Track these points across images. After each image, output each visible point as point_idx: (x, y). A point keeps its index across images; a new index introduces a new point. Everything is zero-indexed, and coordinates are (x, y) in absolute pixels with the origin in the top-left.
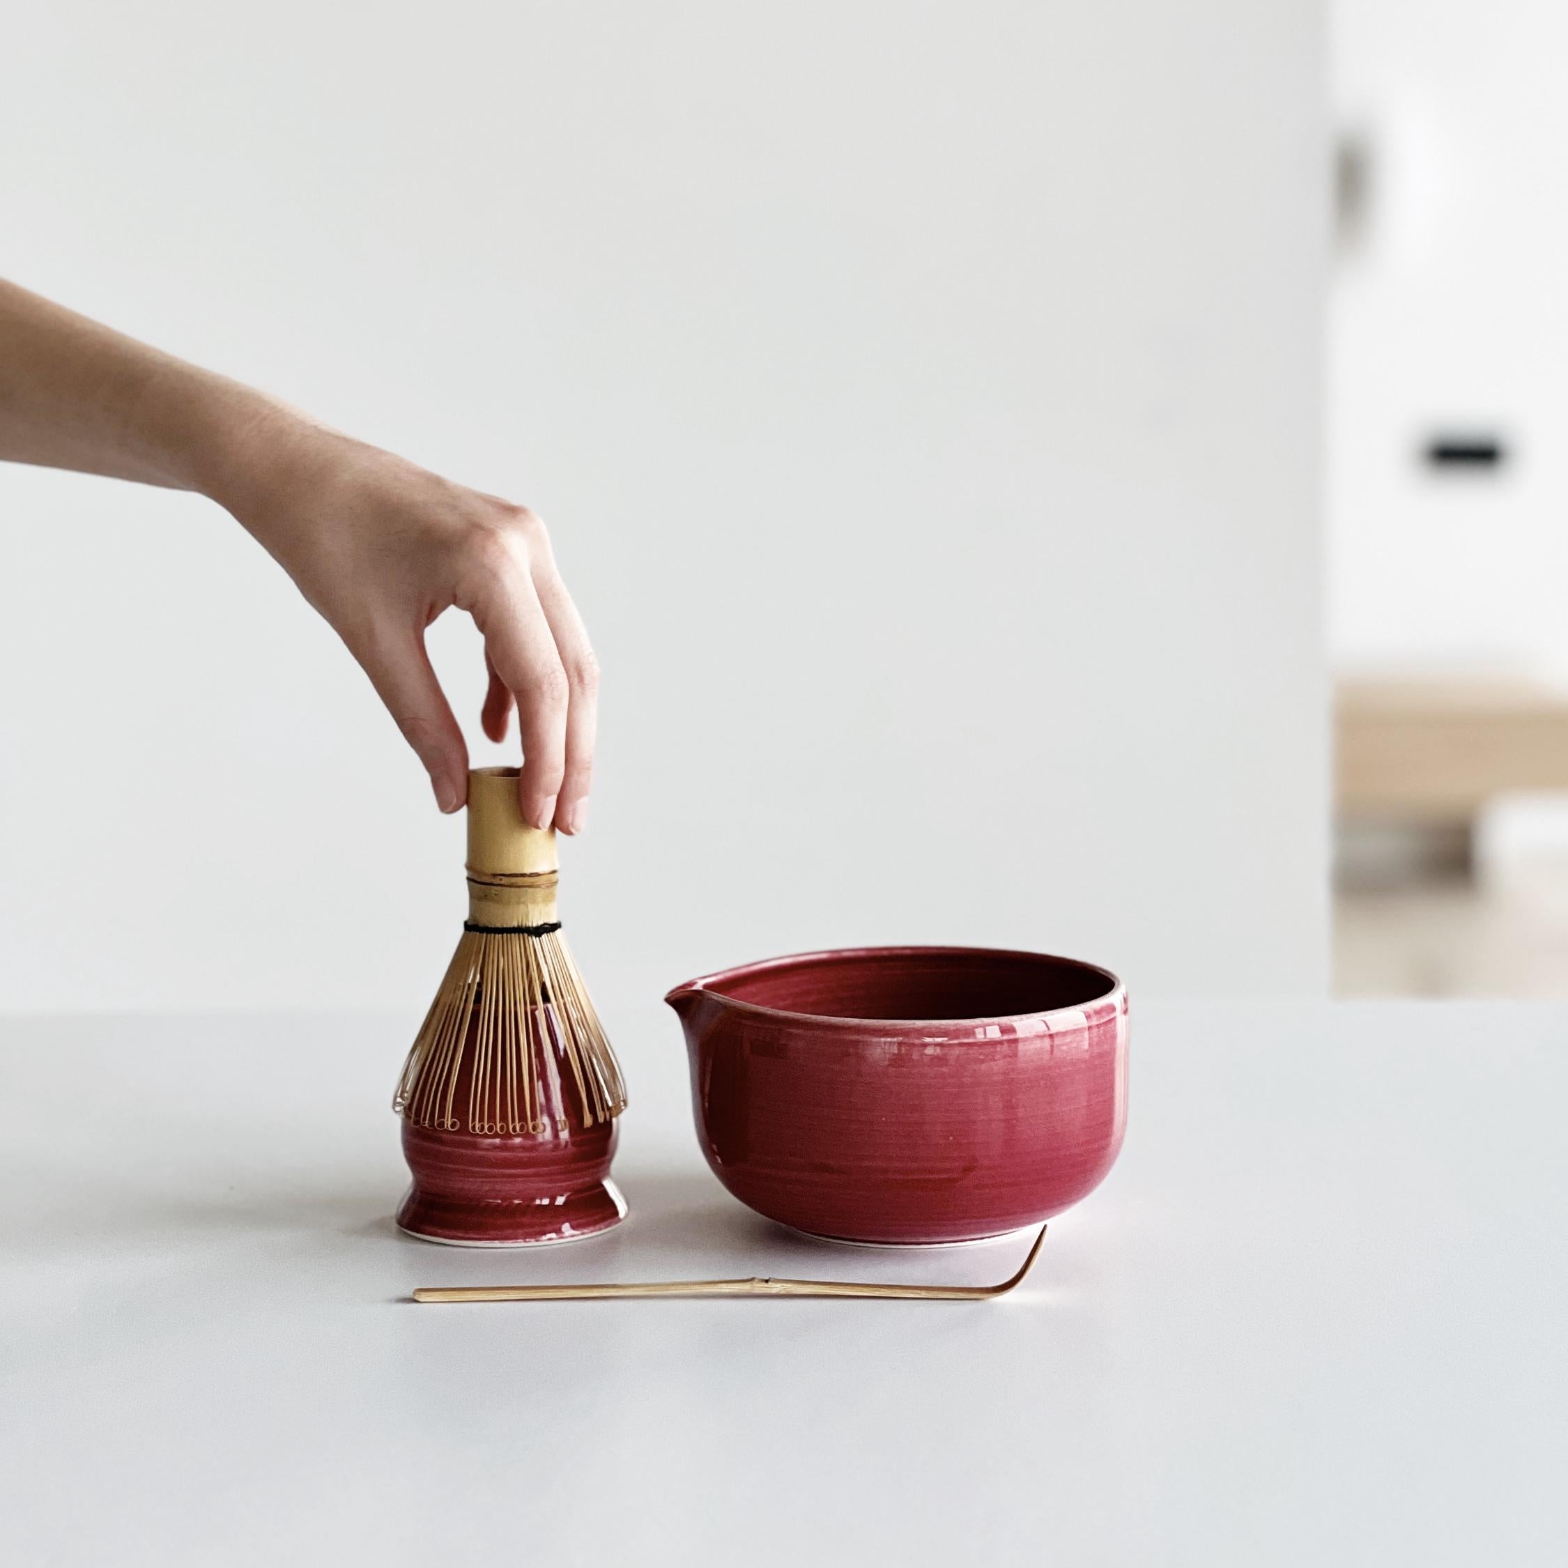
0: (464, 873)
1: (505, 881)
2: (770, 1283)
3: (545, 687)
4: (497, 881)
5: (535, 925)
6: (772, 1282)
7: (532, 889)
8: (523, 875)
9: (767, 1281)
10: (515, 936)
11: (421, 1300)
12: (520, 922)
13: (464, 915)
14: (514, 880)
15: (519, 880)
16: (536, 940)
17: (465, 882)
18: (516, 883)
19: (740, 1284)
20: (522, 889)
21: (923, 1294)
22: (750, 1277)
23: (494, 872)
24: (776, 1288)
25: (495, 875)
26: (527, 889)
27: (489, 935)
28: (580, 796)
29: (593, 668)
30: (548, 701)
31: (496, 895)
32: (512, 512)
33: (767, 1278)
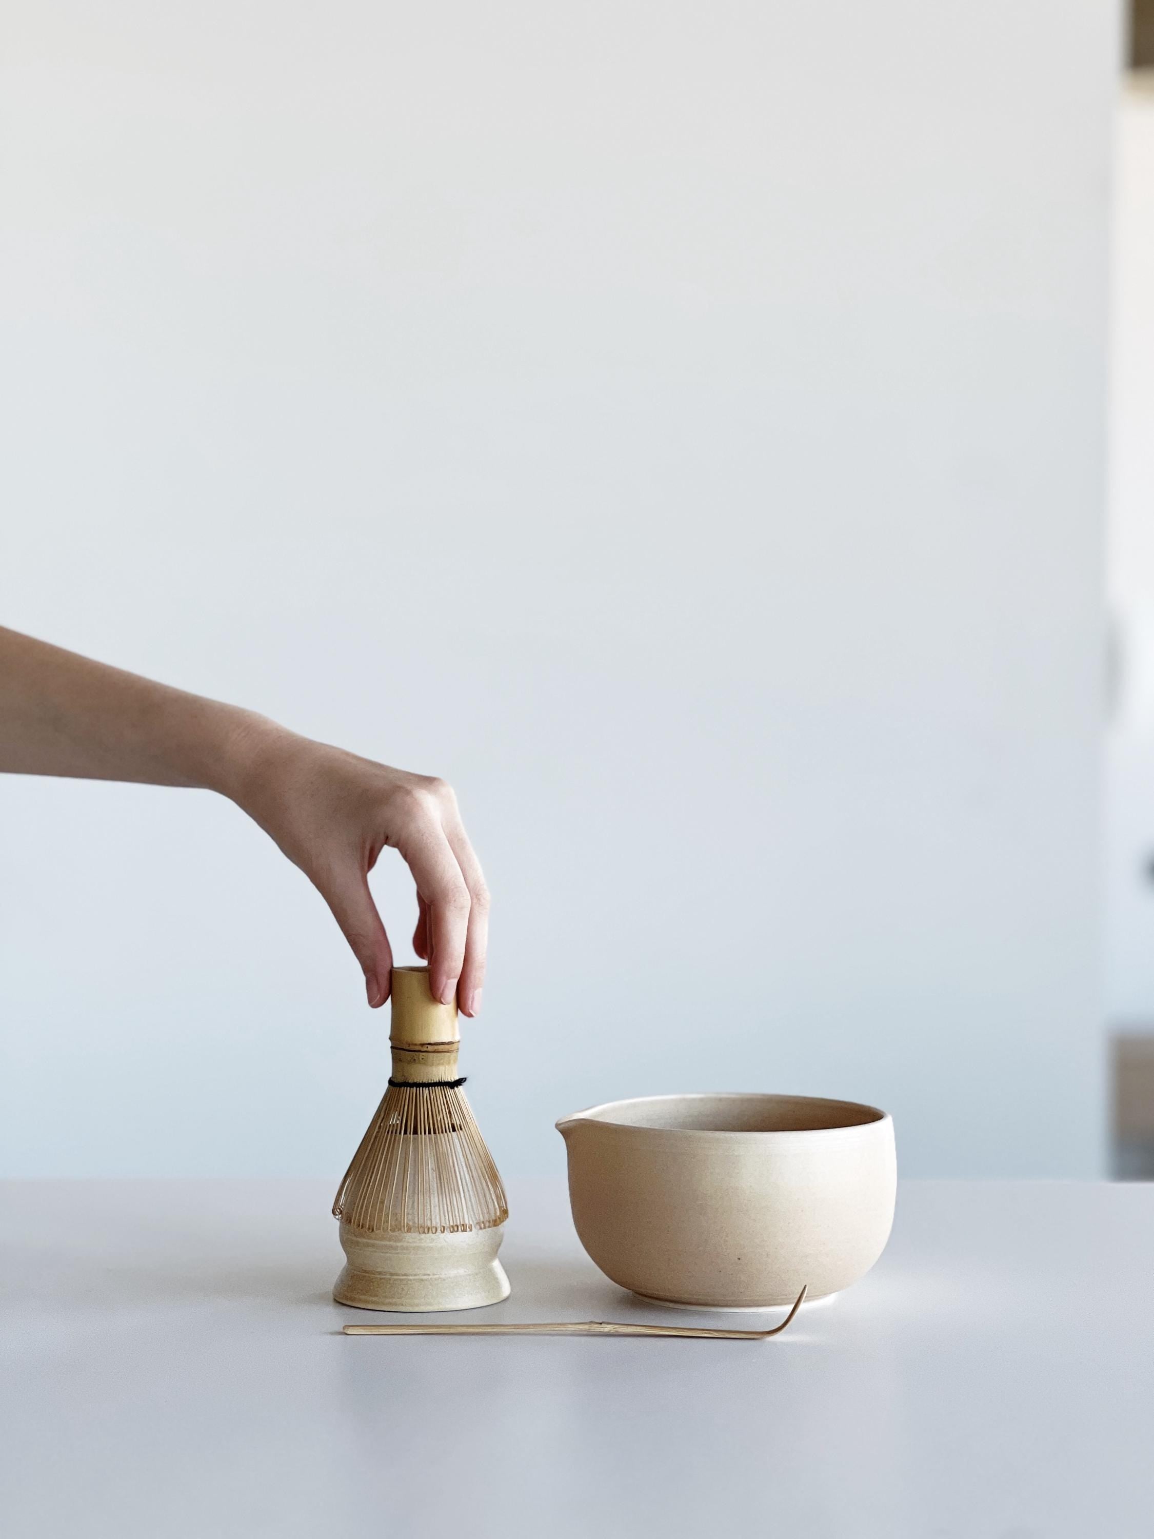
0: (389, 1044)
1: (430, 1048)
2: (603, 1324)
4: (424, 1049)
5: (453, 1080)
7: (448, 1054)
8: (443, 1044)
9: (601, 1324)
10: (438, 1089)
12: (440, 1078)
13: (389, 1074)
14: (436, 1047)
15: (441, 1048)
16: (452, 1091)
17: (390, 1050)
18: (438, 1049)
20: (443, 1054)
21: (715, 1334)
23: (422, 1043)
25: (422, 1045)
26: (445, 1053)
27: (412, 1089)
28: (475, 988)
29: (487, 896)
31: (422, 1059)
33: (601, 1322)
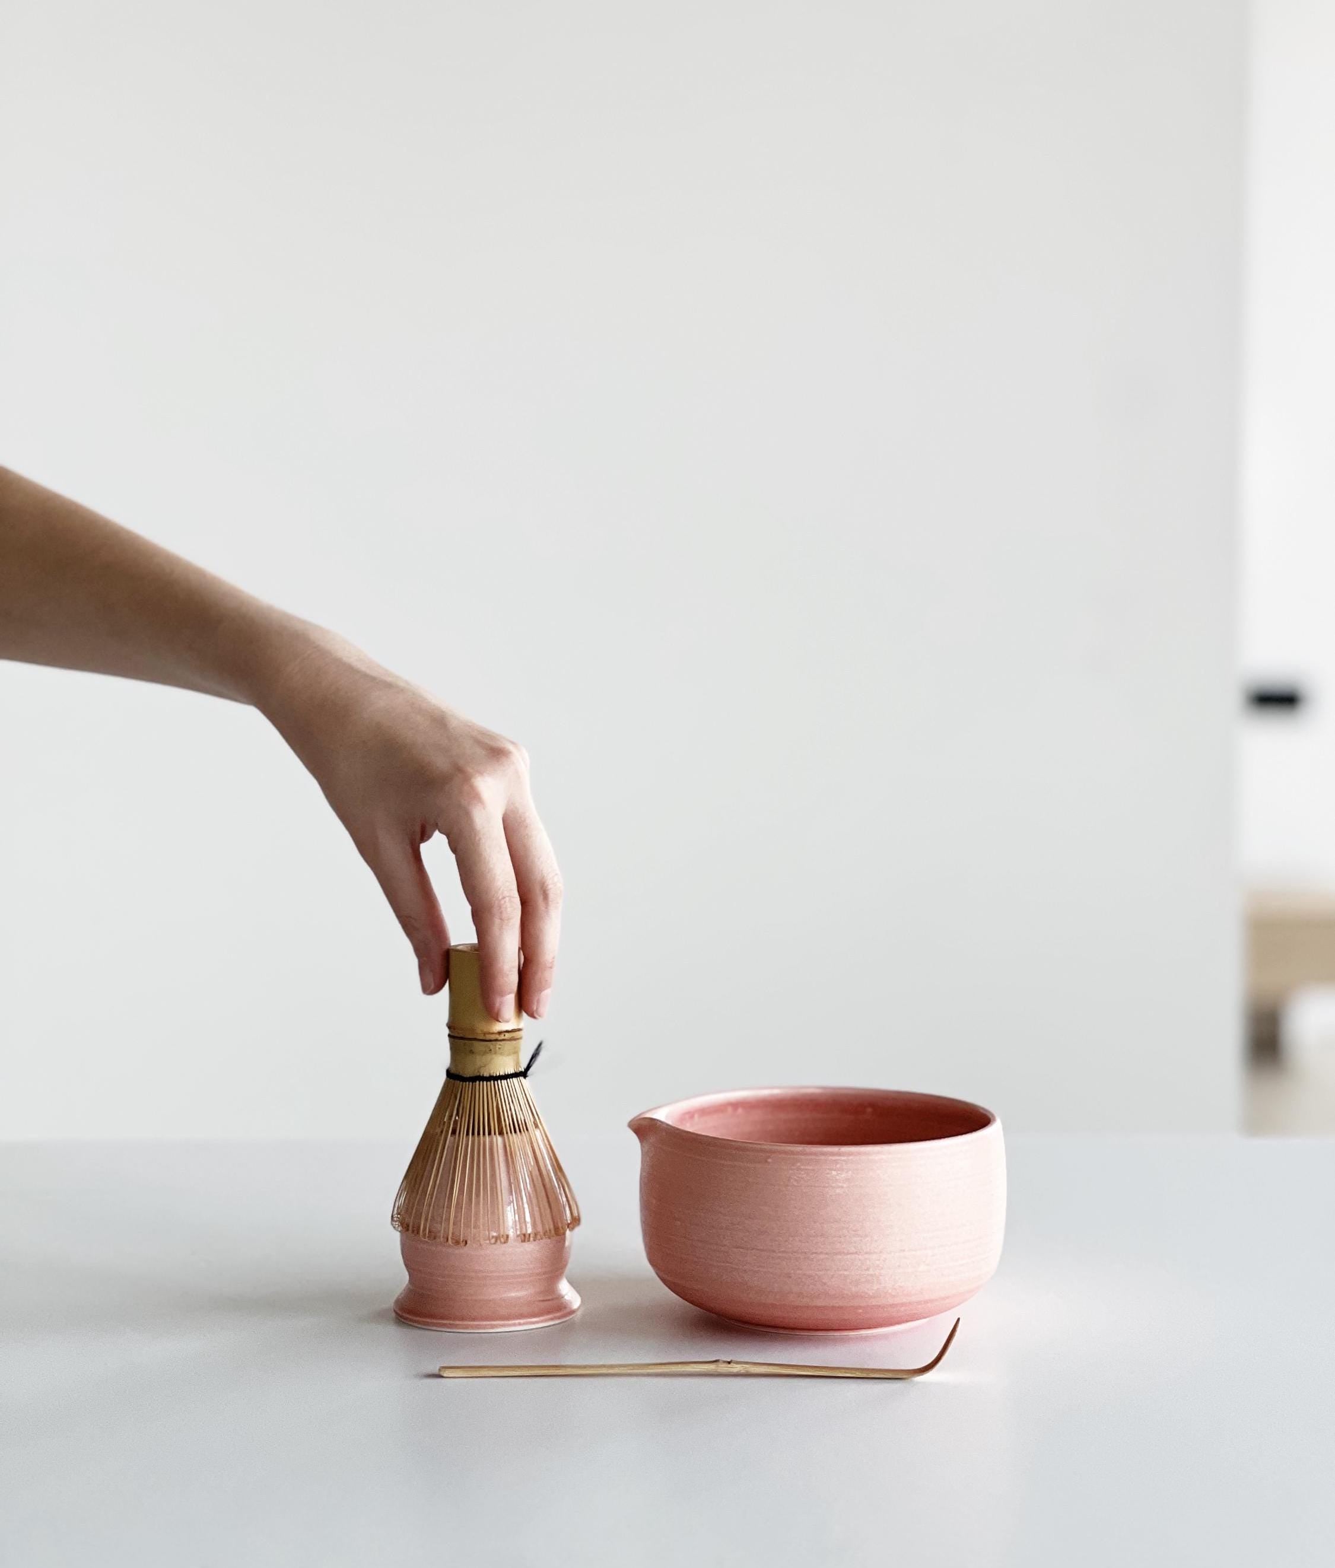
3: (495, 910)
6: (734, 1363)
11: (445, 1375)
19: (707, 1365)
22: (714, 1359)
24: (736, 1368)
30: (497, 921)
32: (496, 753)
